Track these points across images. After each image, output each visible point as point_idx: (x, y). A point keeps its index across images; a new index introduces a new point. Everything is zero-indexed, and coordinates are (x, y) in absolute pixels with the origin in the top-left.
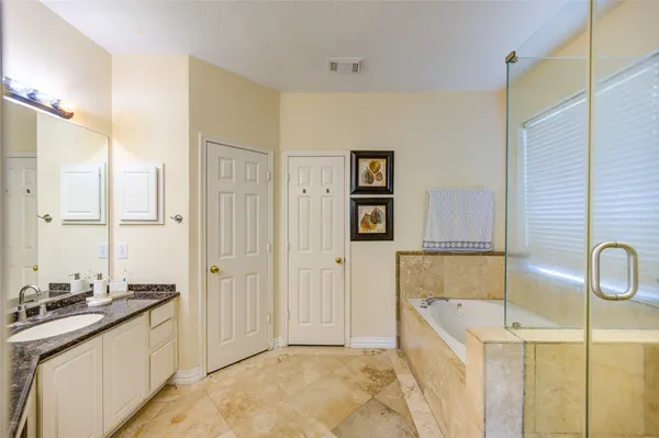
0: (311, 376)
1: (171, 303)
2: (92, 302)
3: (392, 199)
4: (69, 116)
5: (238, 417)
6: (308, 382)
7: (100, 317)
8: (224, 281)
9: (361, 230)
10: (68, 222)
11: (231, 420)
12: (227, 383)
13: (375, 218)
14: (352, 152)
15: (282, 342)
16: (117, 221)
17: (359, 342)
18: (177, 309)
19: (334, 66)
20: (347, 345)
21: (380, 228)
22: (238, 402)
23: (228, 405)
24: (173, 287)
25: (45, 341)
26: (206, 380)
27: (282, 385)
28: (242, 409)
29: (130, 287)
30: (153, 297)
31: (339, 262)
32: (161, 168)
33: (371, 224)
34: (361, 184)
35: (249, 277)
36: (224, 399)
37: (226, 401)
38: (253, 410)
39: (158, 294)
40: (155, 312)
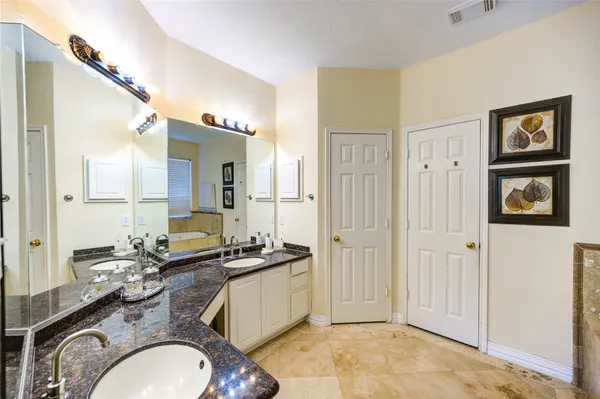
0: (424, 364)
1: (306, 261)
2: (264, 251)
3: (568, 165)
4: (253, 134)
5: (345, 370)
6: (420, 370)
7: (263, 261)
8: (345, 250)
9: (506, 209)
10: (259, 200)
11: (339, 369)
12: (345, 337)
13: (533, 194)
14: (491, 112)
15: (400, 318)
16: (279, 200)
17: (501, 351)
18: (311, 265)
19: (456, 17)
20: (482, 349)
21: (544, 207)
22: (349, 356)
23: (340, 355)
24: (308, 249)
25: (234, 269)
26: (330, 328)
27: (391, 360)
28: (350, 364)
29: (285, 245)
30: (295, 254)
31: (471, 246)
32: (301, 159)
33: (524, 202)
34: (507, 149)
35: (367, 250)
36: (339, 349)
37: (340, 352)
38: (358, 369)
39: (299, 253)
40: (295, 264)
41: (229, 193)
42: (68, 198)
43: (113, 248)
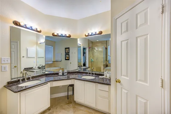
21: (66, 58)
41: (68, 56)
42: (23, 57)
43: (33, 68)
